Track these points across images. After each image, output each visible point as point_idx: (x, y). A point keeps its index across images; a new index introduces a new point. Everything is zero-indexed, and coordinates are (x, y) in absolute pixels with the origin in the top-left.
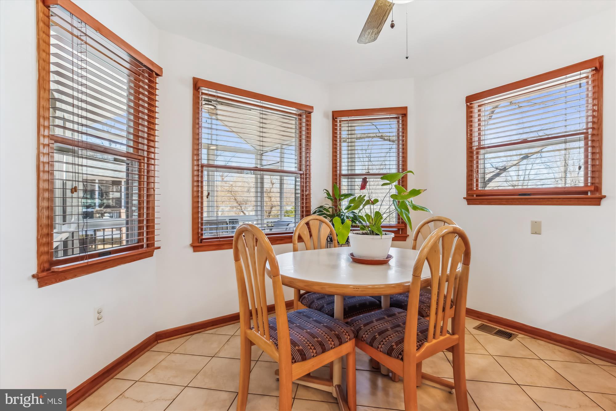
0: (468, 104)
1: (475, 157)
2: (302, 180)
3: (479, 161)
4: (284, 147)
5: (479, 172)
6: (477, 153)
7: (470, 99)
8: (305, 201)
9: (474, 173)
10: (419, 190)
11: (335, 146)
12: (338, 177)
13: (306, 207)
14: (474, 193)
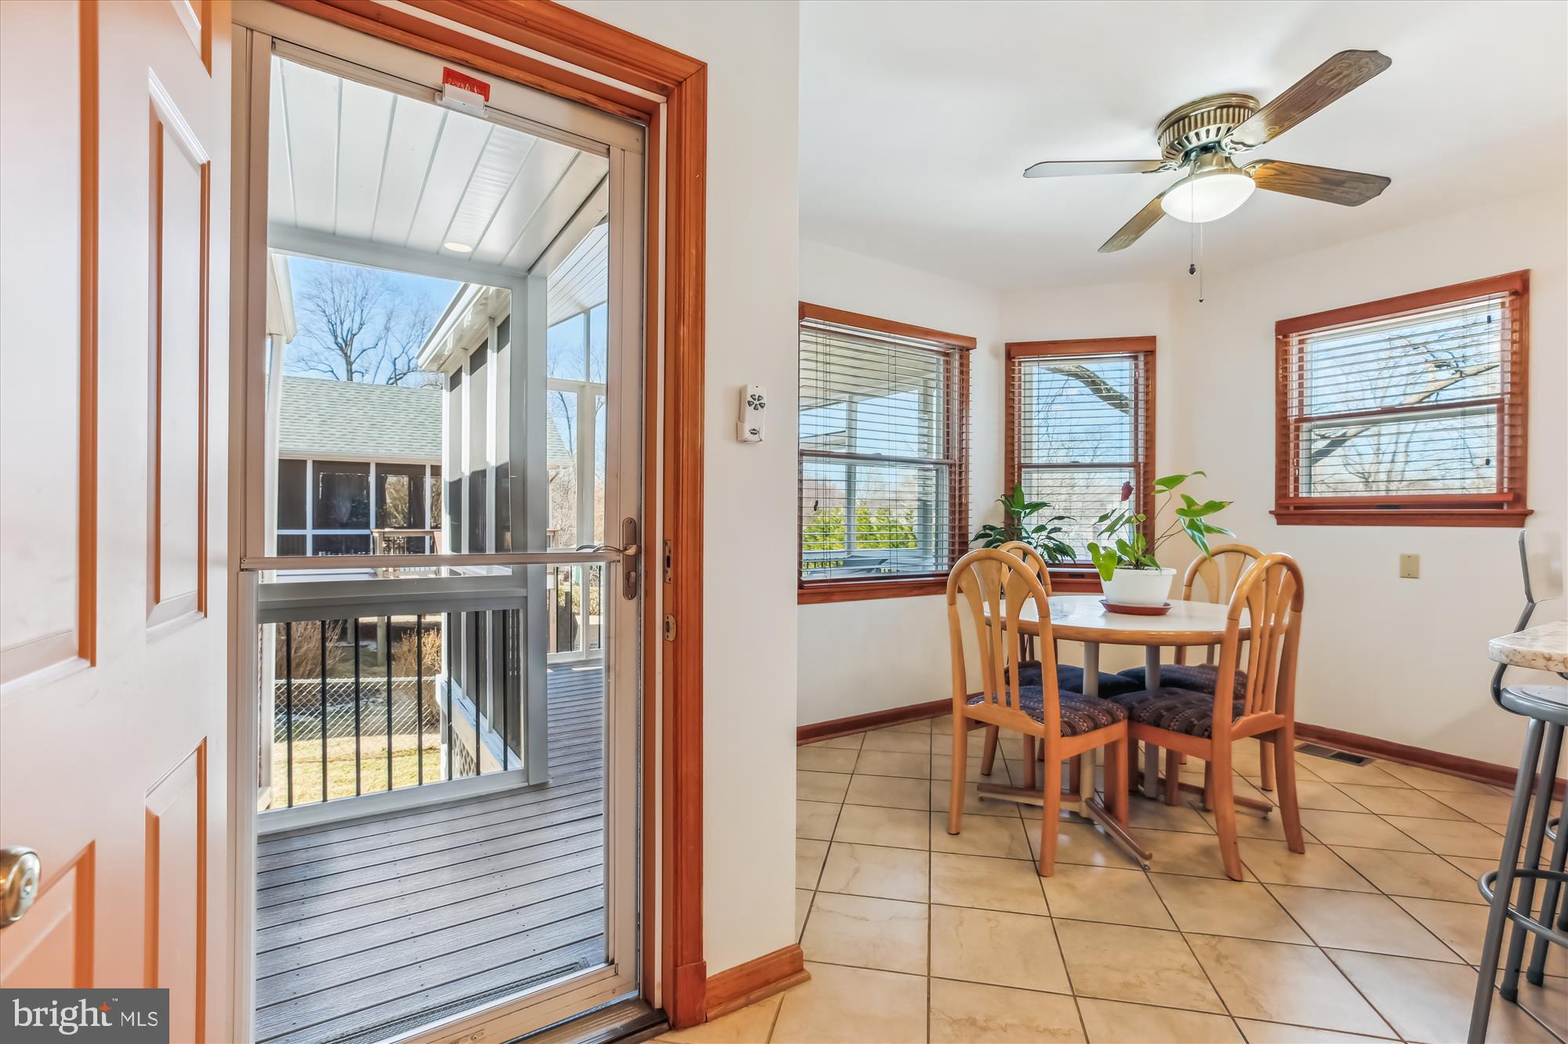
0: (1281, 337)
1: (1292, 436)
2: (953, 477)
3: (1301, 444)
4: (856, 398)
5: (1300, 465)
6: (1297, 429)
7: (1285, 329)
8: (957, 515)
9: (1291, 465)
10: (1221, 503)
11: (1010, 411)
12: (1016, 470)
13: (960, 528)
14: (1292, 504)
